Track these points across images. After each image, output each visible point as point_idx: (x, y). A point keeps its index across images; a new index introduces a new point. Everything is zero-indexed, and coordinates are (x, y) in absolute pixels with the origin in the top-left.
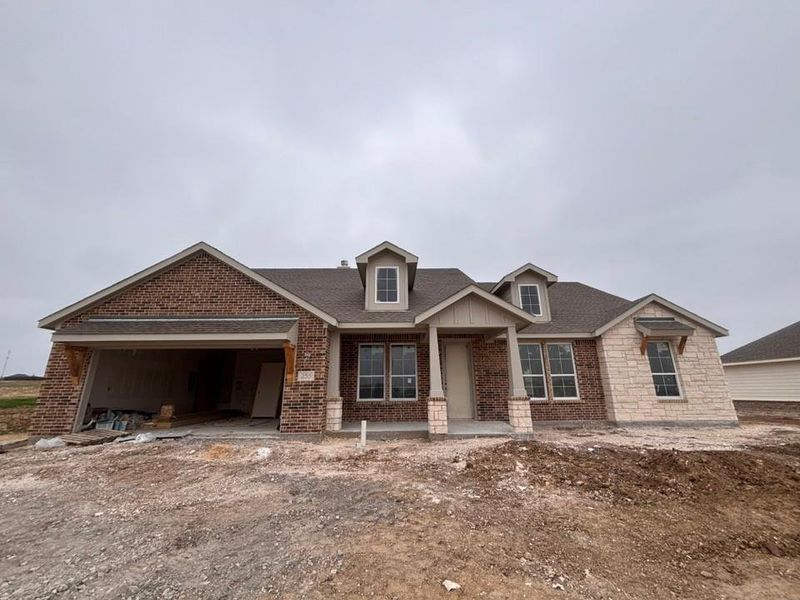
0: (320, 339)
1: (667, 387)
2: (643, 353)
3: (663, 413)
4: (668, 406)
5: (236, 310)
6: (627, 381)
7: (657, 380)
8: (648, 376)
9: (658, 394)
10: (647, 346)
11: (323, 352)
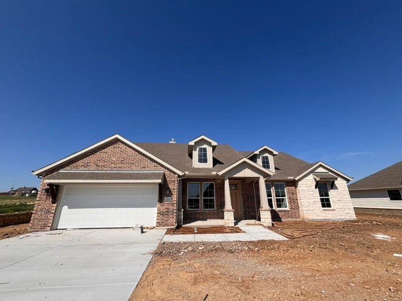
0: (174, 182)
1: (326, 203)
2: (316, 188)
3: (324, 215)
4: (326, 212)
5: (134, 167)
6: (309, 201)
7: (322, 200)
8: (319, 198)
9: (323, 207)
10: (318, 185)
11: (175, 188)
